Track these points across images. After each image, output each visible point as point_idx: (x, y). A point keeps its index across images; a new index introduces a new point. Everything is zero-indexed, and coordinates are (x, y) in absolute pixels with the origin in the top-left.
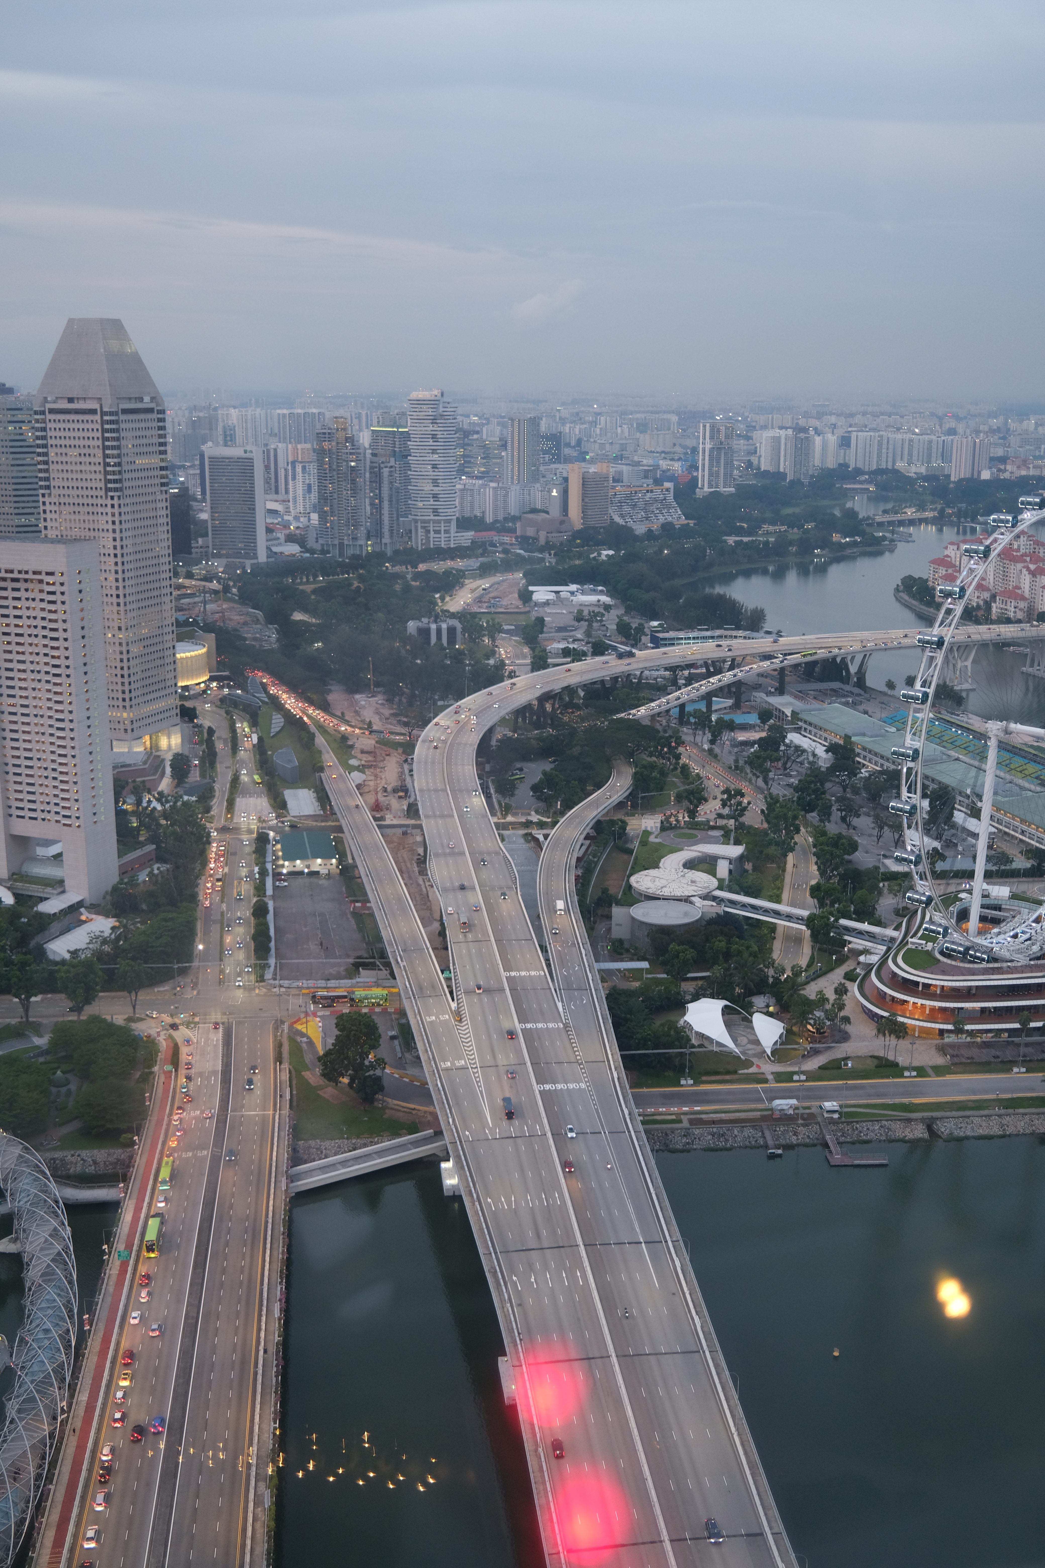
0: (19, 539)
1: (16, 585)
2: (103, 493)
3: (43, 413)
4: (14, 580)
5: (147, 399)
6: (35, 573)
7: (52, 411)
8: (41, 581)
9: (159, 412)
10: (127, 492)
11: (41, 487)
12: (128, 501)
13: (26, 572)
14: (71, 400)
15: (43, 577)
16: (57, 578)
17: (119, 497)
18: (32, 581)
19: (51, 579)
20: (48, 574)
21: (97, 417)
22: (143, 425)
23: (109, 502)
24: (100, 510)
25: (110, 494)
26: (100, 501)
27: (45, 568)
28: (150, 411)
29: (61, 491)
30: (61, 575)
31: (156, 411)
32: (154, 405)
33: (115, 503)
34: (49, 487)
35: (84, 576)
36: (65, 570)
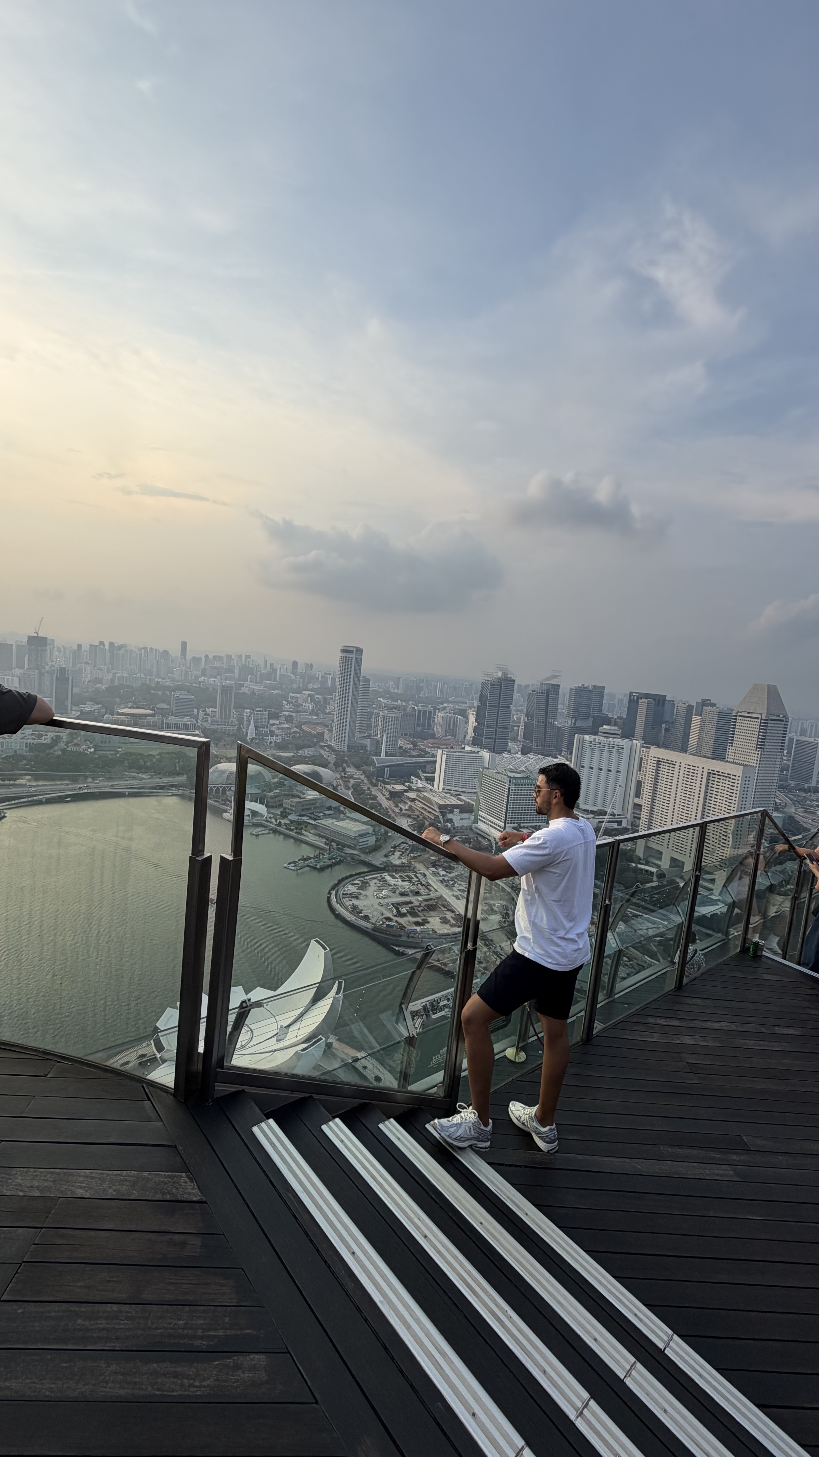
0: (721, 760)
1: (719, 777)
2: (755, 749)
3: (736, 716)
4: (718, 775)
5: (781, 716)
6: (728, 774)
7: (740, 716)
8: (730, 778)
9: (786, 721)
10: (765, 750)
11: (729, 743)
12: (765, 753)
13: (725, 773)
14: (749, 713)
15: (731, 776)
16: (737, 778)
17: (762, 751)
18: (726, 777)
19: (734, 777)
20: (733, 775)
21: (759, 721)
22: (778, 726)
23: (757, 752)
24: (752, 755)
25: (758, 749)
26: (753, 751)
27: (732, 773)
28: (782, 721)
29: (737, 746)
30: (739, 777)
31: (784, 721)
32: (784, 719)
33: (760, 753)
34: (732, 743)
35: (748, 779)
36: (741, 775)
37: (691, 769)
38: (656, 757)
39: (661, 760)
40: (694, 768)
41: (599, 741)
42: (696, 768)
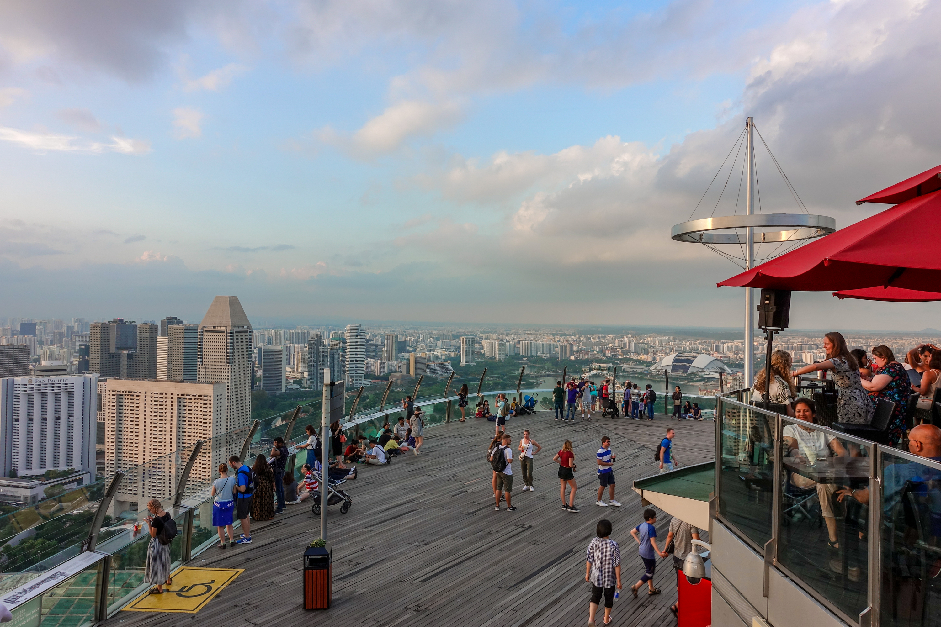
0: (190, 382)
1: (190, 401)
2: (225, 364)
4: (189, 399)
5: (245, 327)
6: (199, 396)
7: (206, 331)
8: (201, 399)
9: (250, 332)
10: (235, 364)
11: (199, 361)
12: (235, 367)
13: (195, 396)
14: (214, 327)
16: (208, 398)
17: (231, 366)
18: (198, 399)
19: (205, 398)
20: (204, 396)
21: (225, 334)
22: (243, 337)
23: (227, 368)
24: (223, 370)
25: (228, 364)
26: (223, 367)
27: (204, 394)
28: (247, 332)
29: (207, 363)
30: (210, 396)
31: (249, 332)
32: (248, 330)
33: (230, 368)
34: (202, 362)
35: (220, 397)
36: (212, 395)
37: (159, 397)
38: (115, 391)
39: (121, 393)
40: (162, 396)
41: (38, 383)
42: (164, 396)
